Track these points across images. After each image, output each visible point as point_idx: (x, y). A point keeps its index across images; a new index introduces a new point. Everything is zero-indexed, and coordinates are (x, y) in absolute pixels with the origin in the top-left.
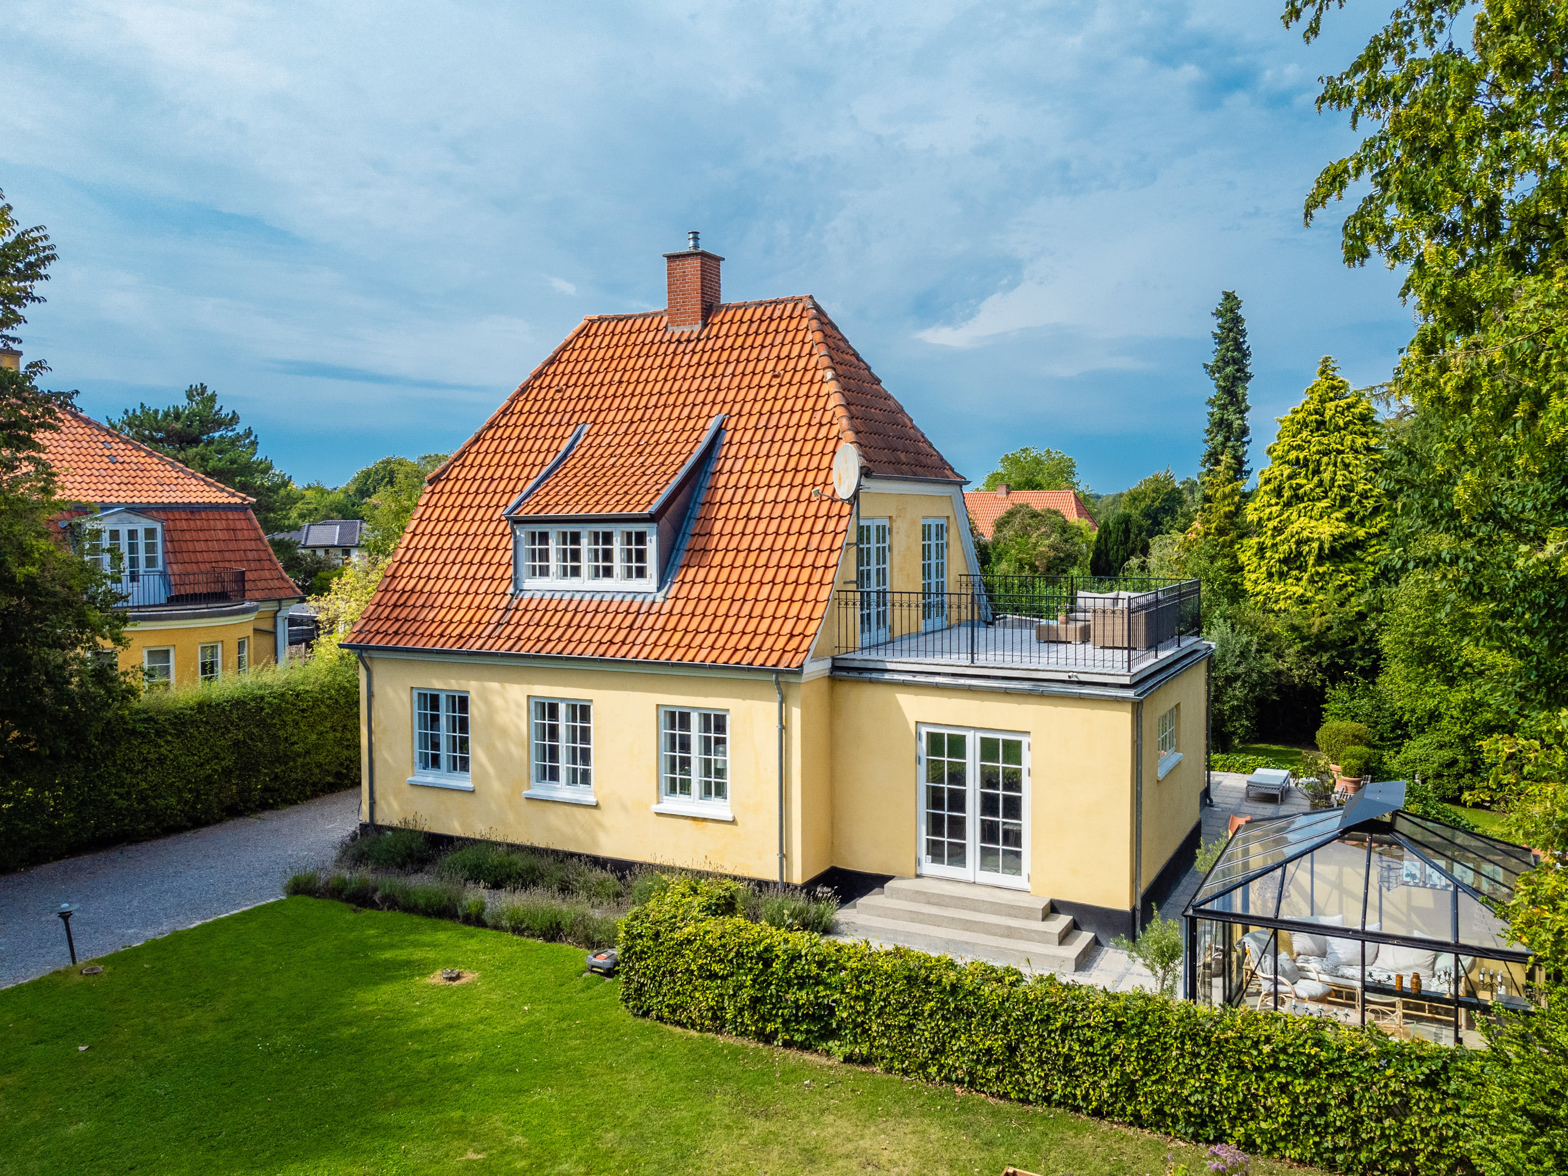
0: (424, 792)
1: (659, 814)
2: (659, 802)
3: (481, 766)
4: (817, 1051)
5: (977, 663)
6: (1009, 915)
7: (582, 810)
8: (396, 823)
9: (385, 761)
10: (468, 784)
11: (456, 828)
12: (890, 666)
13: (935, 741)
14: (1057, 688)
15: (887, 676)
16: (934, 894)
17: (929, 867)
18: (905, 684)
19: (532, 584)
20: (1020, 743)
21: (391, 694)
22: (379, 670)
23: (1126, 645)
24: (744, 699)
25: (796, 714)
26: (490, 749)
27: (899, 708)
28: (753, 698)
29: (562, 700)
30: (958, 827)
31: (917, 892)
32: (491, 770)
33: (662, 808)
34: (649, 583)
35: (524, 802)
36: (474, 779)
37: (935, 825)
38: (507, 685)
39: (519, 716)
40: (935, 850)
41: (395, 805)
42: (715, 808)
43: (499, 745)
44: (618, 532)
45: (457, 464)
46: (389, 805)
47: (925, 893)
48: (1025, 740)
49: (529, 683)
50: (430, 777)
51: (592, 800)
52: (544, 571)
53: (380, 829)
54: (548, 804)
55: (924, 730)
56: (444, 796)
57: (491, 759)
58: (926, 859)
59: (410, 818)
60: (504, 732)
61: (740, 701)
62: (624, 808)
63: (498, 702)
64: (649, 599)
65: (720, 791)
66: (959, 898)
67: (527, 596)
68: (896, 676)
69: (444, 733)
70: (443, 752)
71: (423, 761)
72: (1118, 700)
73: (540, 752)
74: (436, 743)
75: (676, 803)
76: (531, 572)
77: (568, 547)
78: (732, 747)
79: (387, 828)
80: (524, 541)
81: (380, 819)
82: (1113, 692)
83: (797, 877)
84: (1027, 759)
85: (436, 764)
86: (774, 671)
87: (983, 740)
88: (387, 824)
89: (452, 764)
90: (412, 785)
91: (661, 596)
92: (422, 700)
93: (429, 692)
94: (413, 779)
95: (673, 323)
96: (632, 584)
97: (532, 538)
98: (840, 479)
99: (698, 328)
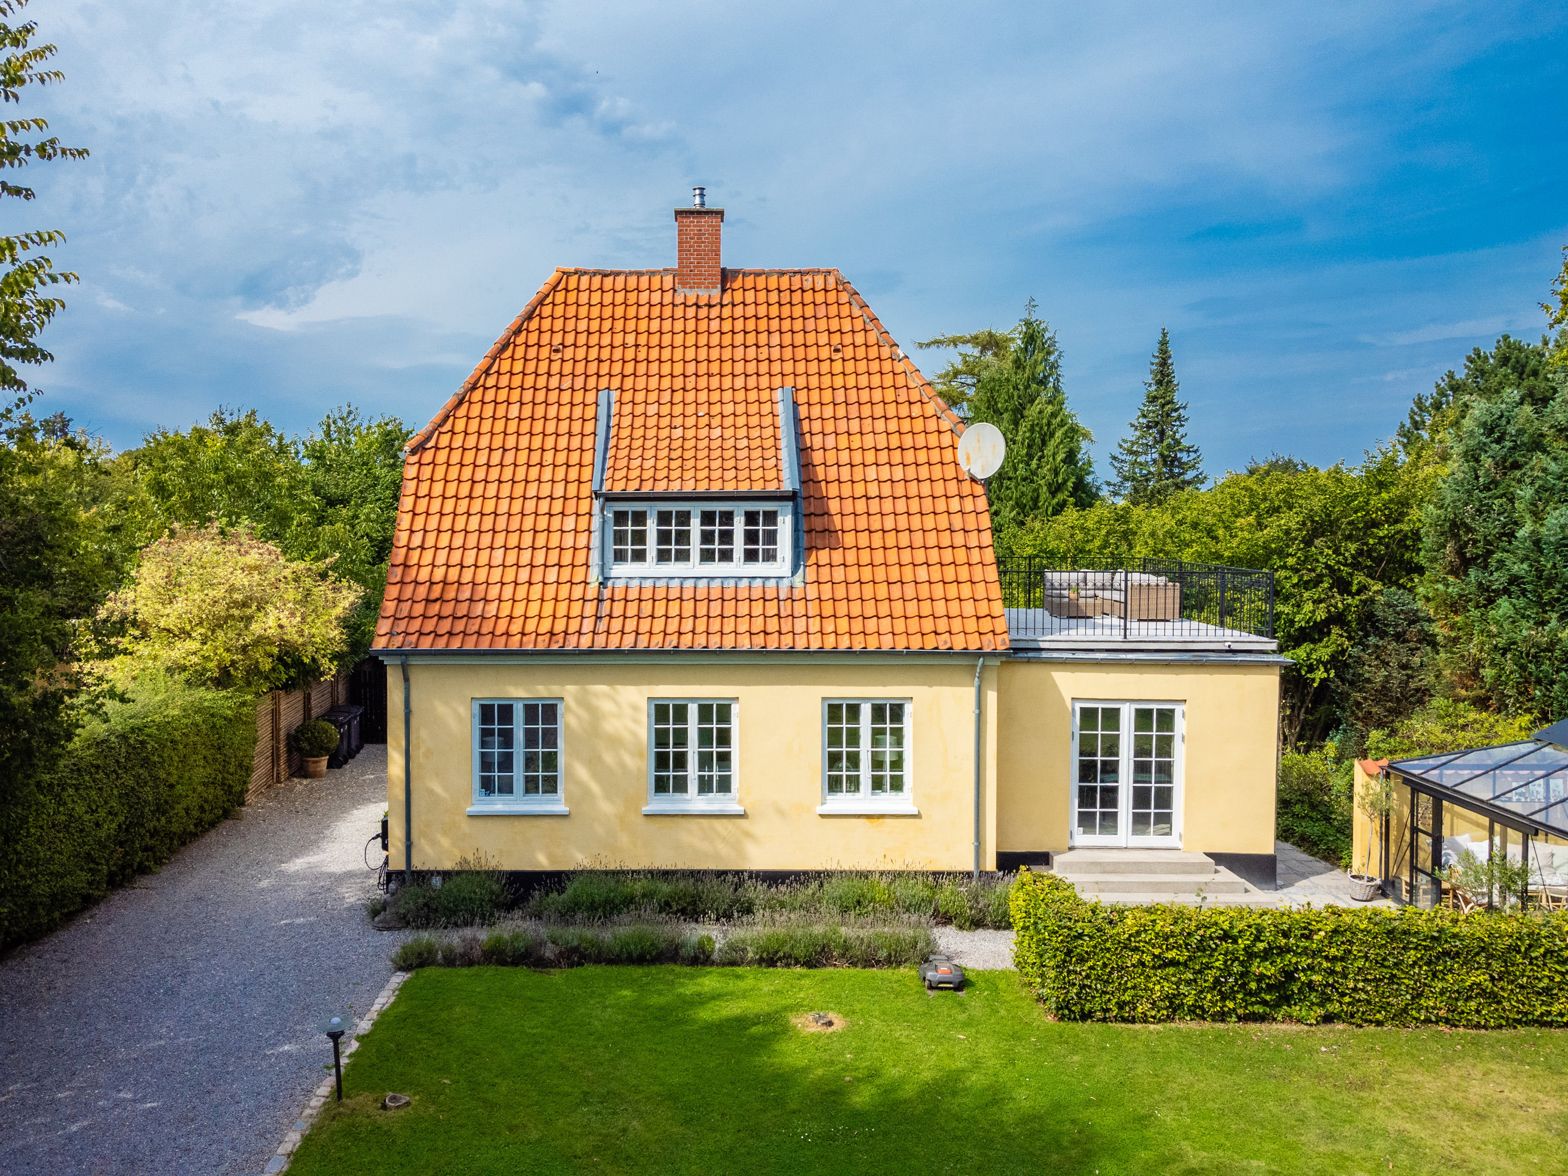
0: (490, 823)
1: (822, 816)
2: (823, 804)
3: (580, 784)
4: (1274, 1019)
5: (1129, 638)
6: (1184, 872)
7: (725, 821)
8: (448, 865)
9: (431, 792)
10: (560, 807)
11: (543, 862)
12: (1043, 645)
13: (1088, 716)
14: (1213, 657)
15: (1044, 655)
16: (1109, 863)
17: (1081, 838)
18: (1063, 663)
19: (623, 570)
20: (1172, 711)
21: (441, 709)
22: (419, 679)
23: (1161, 617)
24: (931, 686)
25: (992, 697)
26: (594, 763)
27: (1055, 686)
28: (941, 684)
29: (693, 700)
30: (1110, 797)
31: (1092, 863)
32: (595, 787)
33: (826, 809)
34: (782, 565)
35: (642, 820)
36: (568, 801)
37: (1086, 797)
38: (619, 687)
39: (636, 721)
40: (1086, 821)
41: (445, 842)
42: (887, 802)
43: (608, 758)
44: (739, 511)
45: (444, 429)
46: (434, 842)
47: (1100, 863)
48: (1179, 709)
49: (650, 683)
50: (499, 804)
51: (737, 808)
52: (639, 556)
53: (422, 876)
54: (676, 819)
55: (1078, 706)
56: (519, 825)
57: (595, 775)
58: (1078, 831)
59: (470, 858)
60: (615, 742)
61: (926, 688)
62: (781, 813)
63: (606, 706)
64: (785, 584)
65: (897, 785)
66: (1135, 863)
67: (620, 584)
68: (1055, 655)
69: (519, 750)
70: (519, 773)
71: (487, 786)
72: (1268, 665)
73: (661, 761)
74: (506, 763)
75: (842, 802)
76: (620, 557)
77: (673, 528)
78: (915, 737)
79: (432, 873)
80: (612, 522)
81: (418, 864)
82: (1265, 658)
83: (990, 864)
84: (1180, 726)
85: (507, 788)
86: (979, 654)
87: (1138, 711)
88: (432, 868)
89: (531, 786)
90: (470, 816)
91: (798, 580)
92: (486, 712)
93: (496, 703)
94: (471, 809)
95: (684, 284)
96: (759, 568)
97: (620, 518)
98: (968, 458)
99: (716, 293)
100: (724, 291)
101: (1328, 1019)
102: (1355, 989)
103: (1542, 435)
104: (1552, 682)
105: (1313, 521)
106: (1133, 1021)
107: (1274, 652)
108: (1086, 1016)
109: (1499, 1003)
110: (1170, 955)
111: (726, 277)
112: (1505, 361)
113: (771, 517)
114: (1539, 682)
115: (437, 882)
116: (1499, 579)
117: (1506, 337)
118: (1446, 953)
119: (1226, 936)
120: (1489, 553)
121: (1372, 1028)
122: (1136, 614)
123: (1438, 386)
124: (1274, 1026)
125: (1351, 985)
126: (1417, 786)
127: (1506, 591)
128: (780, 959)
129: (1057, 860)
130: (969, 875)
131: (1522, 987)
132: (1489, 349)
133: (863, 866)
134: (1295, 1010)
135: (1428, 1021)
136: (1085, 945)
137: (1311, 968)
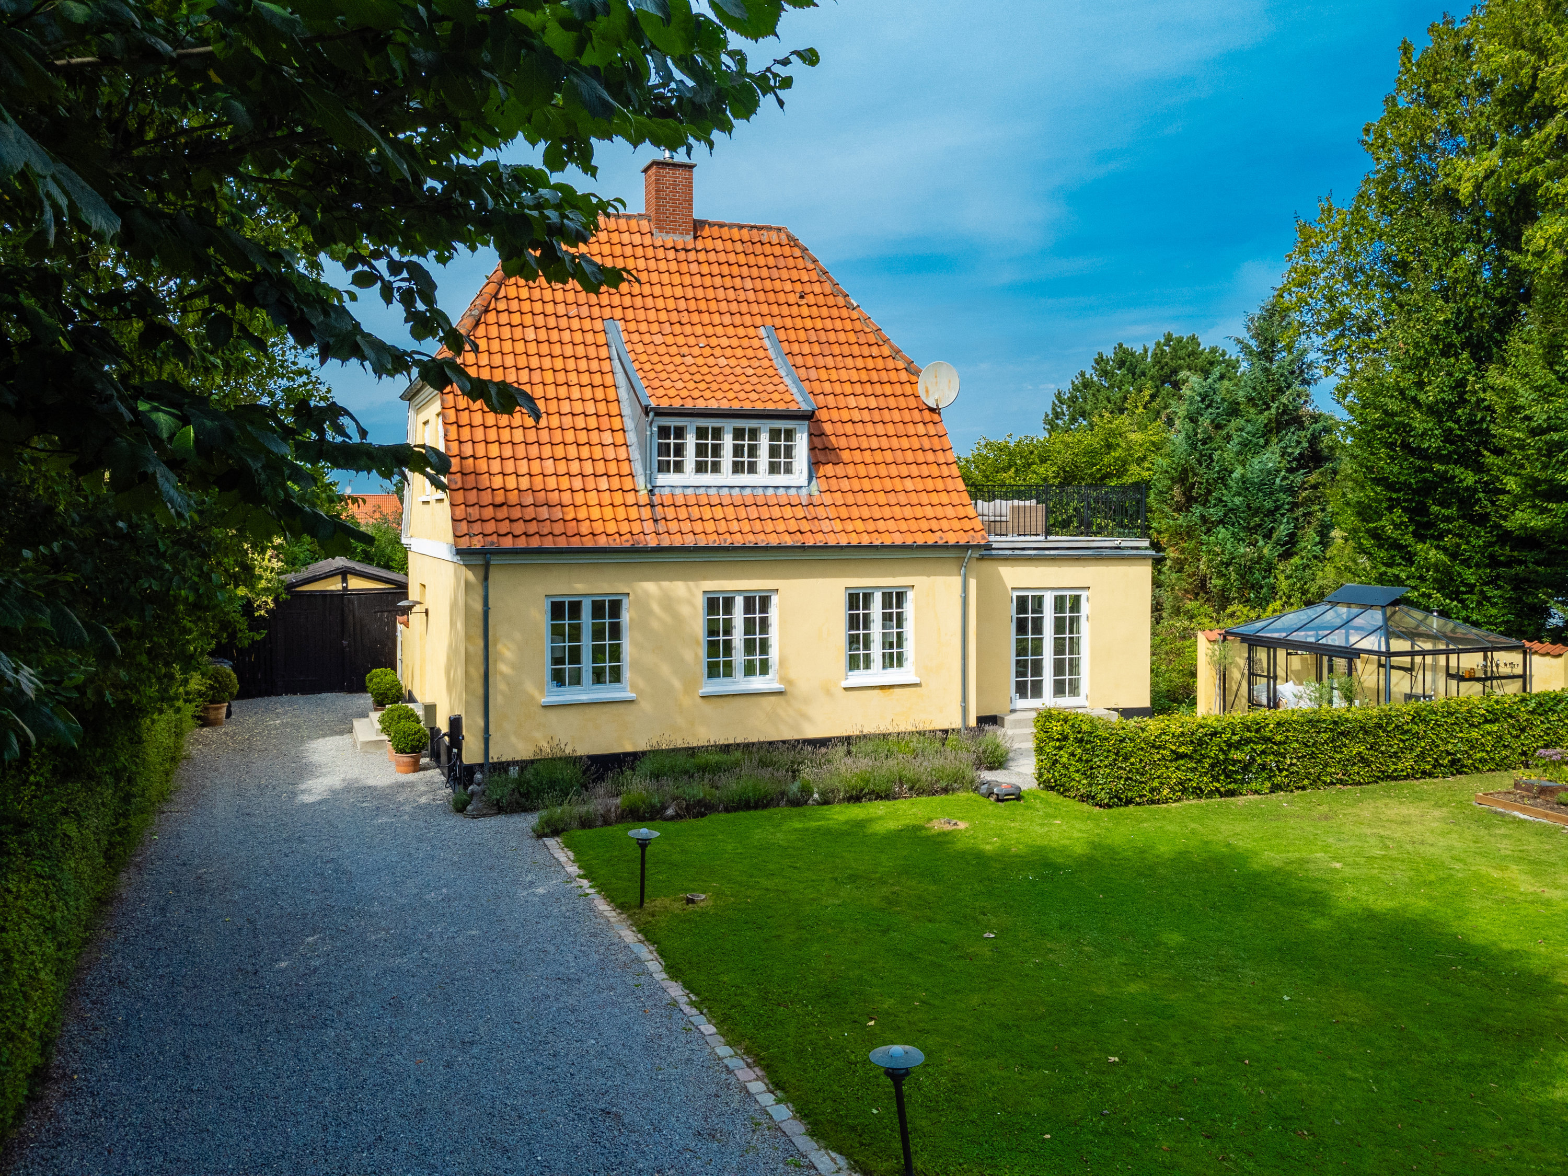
0: (563, 713)
1: (846, 689)
2: (845, 679)
5: (1050, 539)
7: (768, 698)
8: (525, 755)
10: (625, 694)
11: (612, 745)
12: (995, 545)
13: (1021, 602)
14: (1108, 552)
15: (994, 552)
17: (1021, 703)
18: (1006, 559)
20: (1079, 598)
22: (496, 578)
24: (929, 576)
25: (973, 583)
27: (1000, 578)
28: (935, 575)
29: (739, 592)
30: (1037, 668)
33: (849, 683)
34: (800, 476)
35: (699, 700)
36: (629, 688)
37: (1021, 668)
40: (1021, 688)
42: (893, 676)
44: (765, 428)
48: (1084, 594)
50: (570, 694)
51: (778, 687)
52: (680, 467)
53: (502, 767)
54: (727, 699)
55: (1015, 594)
56: (589, 714)
58: (1016, 696)
59: (546, 746)
61: (925, 578)
64: (803, 492)
65: (902, 660)
67: (667, 492)
68: (1001, 552)
69: (587, 643)
70: (587, 664)
71: (558, 678)
72: (1145, 557)
73: (713, 647)
74: (575, 655)
75: (859, 678)
76: (663, 468)
77: (710, 442)
78: (916, 619)
79: (508, 764)
80: (656, 436)
81: (494, 757)
82: (1143, 552)
83: (973, 722)
84: (1085, 608)
85: (576, 680)
86: (967, 547)
87: (1056, 598)
88: (510, 759)
89: (598, 676)
90: (544, 707)
91: (814, 488)
92: (557, 610)
93: (567, 600)
94: (545, 700)
95: (661, 229)
96: (781, 479)
97: (664, 432)
98: (927, 391)
99: (689, 238)
100: (695, 238)
101: (1275, 788)
102: (1292, 764)
103: (1238, 404)
104: (1261, 587)
105: (1065, 471)
106: (1158, 802)
107: (1146, 548)
108: (1129, 802)
109: (1369, 766)
110: (1182, 750)
111: (698, 226)
112: (1121, 364)
113: (789, 434)
114: (1252, 587)
115: (514, 772)
116: (1215, 513)
117: (1120, 345)
118: (1342, 733)
119: (1214, 734)
120: (1209, 492)
121: (1300, 792)
122: (1016, 529)
123: (1073, 383)
124: (1241, 798)
125: (1288, 762)
126: (1252, 642)
127: (1221, 522)
128: (865, 795)
129: (1009, 719)
130: (959, 731)
131: (1382, 753)
132: (1109, 353)
133: (883, 729)
134: (1254, 786)
135: (1332, 783)
136: (1129, 746)
137: (1263, 752)
